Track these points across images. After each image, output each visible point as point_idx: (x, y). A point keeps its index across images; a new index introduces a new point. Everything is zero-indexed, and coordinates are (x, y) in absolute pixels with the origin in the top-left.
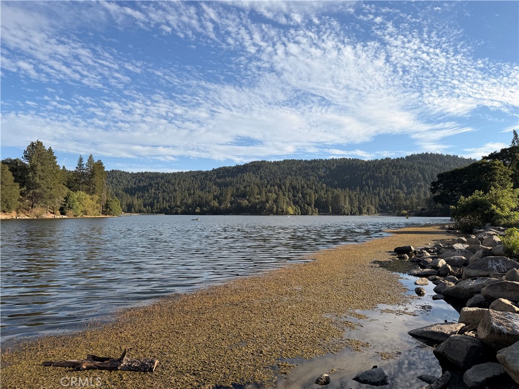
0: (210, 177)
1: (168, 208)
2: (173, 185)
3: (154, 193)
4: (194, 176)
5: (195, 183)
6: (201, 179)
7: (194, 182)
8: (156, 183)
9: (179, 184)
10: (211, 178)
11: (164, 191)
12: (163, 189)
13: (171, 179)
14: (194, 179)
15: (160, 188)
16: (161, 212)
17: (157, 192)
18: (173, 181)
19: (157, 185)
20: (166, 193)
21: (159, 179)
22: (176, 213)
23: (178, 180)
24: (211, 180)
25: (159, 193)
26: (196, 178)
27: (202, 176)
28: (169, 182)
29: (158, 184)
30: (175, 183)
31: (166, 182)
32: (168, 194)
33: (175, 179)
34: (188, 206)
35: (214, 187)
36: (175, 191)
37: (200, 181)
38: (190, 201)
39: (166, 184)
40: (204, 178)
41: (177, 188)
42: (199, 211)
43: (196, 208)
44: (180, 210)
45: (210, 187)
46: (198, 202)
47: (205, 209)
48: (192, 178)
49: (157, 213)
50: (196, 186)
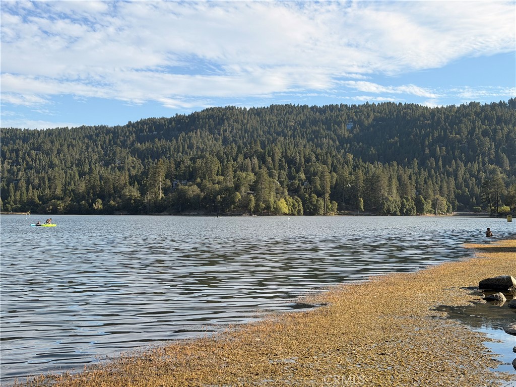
0: (122, 138)
1: (37, 200)
2: (48, 154)
3: (9, 171)
4: (90, 137)
5: (93, 151)
6: (104, 142)
7: (90, 150)
8: (12, 151)
9: (59, 153)
10: (125, 141)
11: (29, 167)
12: (27, 163)
13: (43, 142)
14: (91, 143)
15: (20, 160)
16: (22, 210)
17: (15, 169)
18: (47, 146)
19: (14, 155)
20: (33, 171)
21: (18, 141)
22: (55, 212)
23: (57, 145)
24: (124, 145)
25: (19, 170)
26: (95, 141)
27: (107, 138)
28: (38, 149)
29: (17, 151)
30: (52, 150)
31: (33, 149)
32: (38, 172)
33: (52, 142)
34: (78, 197)
35: (130, 158)
36: (52, 166)
37: (102, 148)
38: (82, 187)
39: (33, 153)
40: (110, 141)
41: (56, 161)
42: (101, 207)
43: (94, 201)
44: (61, 205)
45: (123, 160)
46: (98, 189)
47: (112, 203)
48: (86, 140)
49: (16, 211)
50: (95, 157)
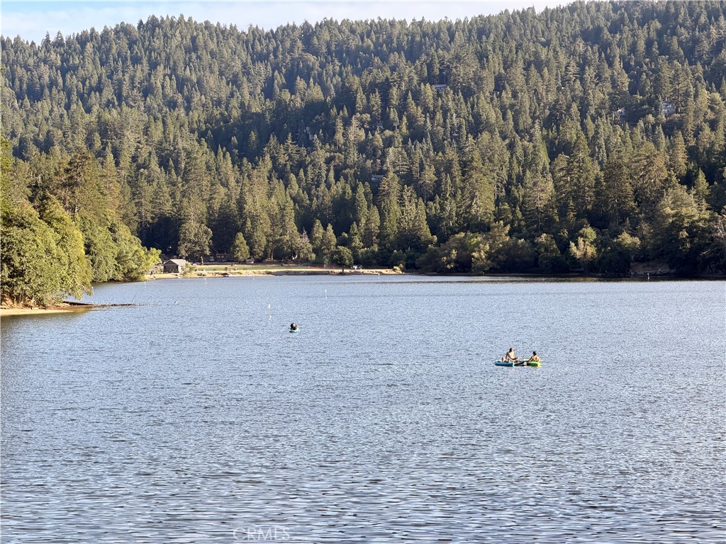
9: (499, 87)
33: (482, 57)
40: (649, 43)
41: (490, 113)
42: (591, 250)
43: (575, 235)
46: (590, 196)
47: (627, 239)
48: (580, 46)
